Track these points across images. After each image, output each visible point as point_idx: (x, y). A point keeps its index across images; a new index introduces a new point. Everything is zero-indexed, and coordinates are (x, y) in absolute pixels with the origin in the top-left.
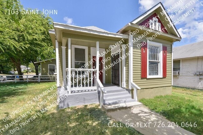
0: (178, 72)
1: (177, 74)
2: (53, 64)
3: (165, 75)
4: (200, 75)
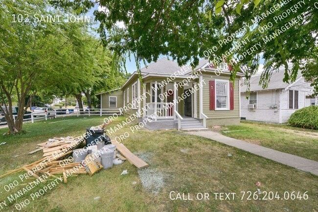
0: (255, 105)
1: (254, 107)
2: (114, 95)
3: (232, 107)
4: (274, 108)
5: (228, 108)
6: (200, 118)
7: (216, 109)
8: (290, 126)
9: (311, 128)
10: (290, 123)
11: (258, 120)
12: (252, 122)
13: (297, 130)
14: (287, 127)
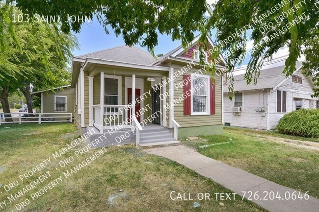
0: (240, 108)
1: (239, 111)
2: (63, 95)
3: (213, 111)
4: (262, 111)
5: (208, 112)
6: (171, 127)
7: (193, 113)
8: (279, 132)
9: (301, 136)
10: (279, 129)
11: (244, 126)
12: (237, 129)
13: (286, 138)
14: (275, 135)
